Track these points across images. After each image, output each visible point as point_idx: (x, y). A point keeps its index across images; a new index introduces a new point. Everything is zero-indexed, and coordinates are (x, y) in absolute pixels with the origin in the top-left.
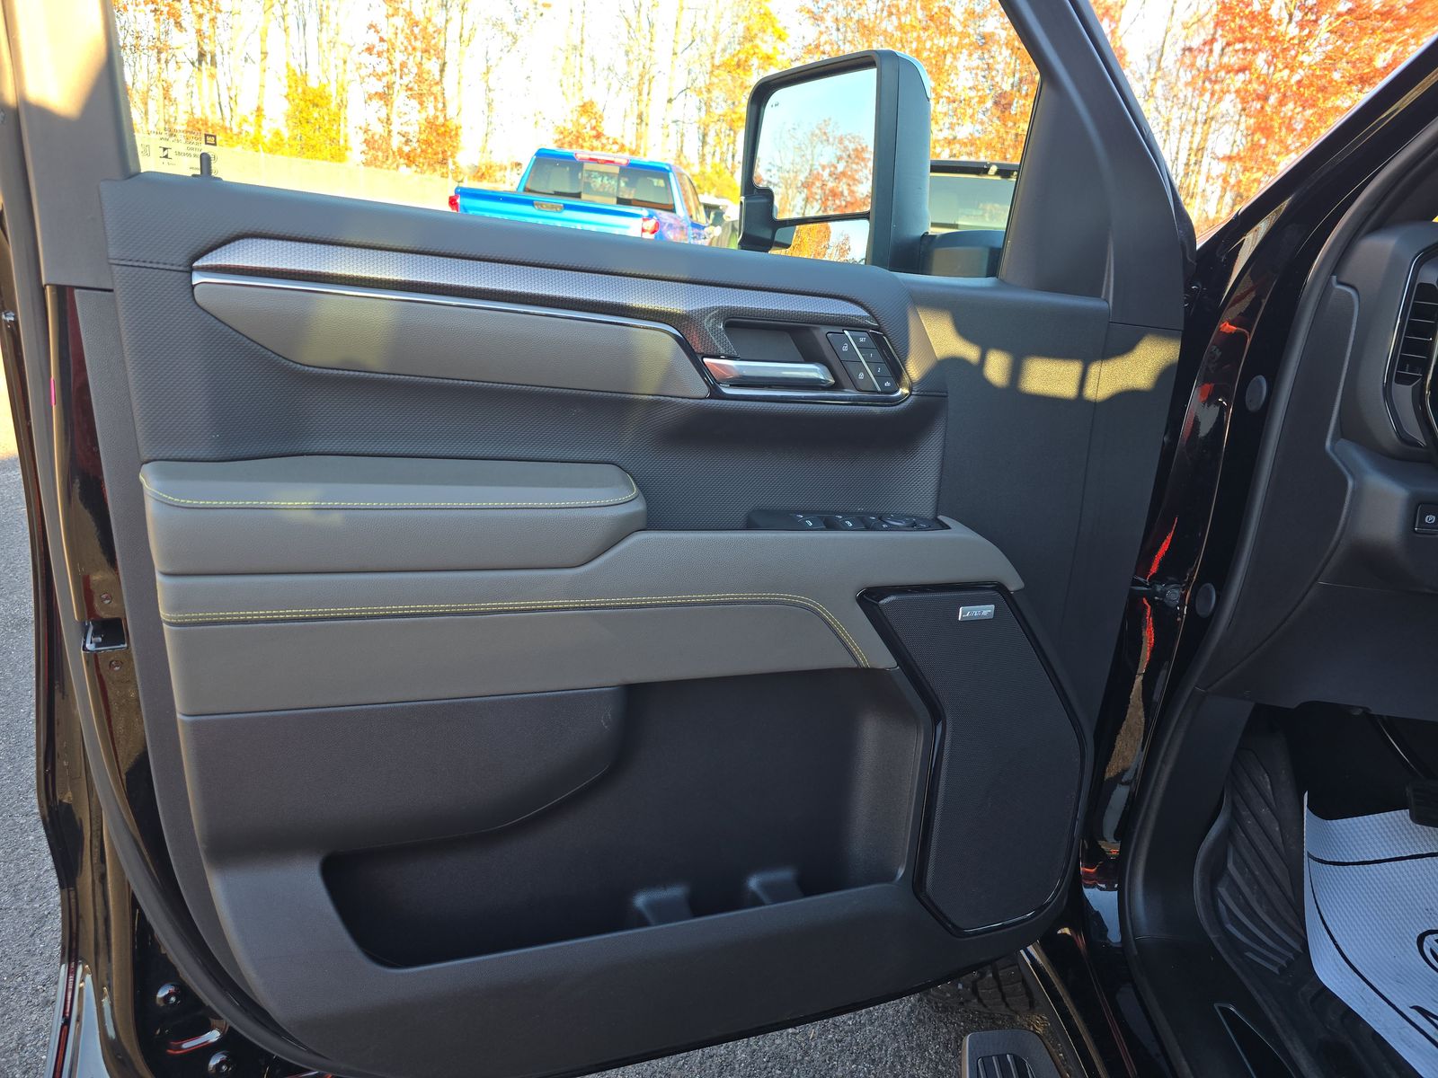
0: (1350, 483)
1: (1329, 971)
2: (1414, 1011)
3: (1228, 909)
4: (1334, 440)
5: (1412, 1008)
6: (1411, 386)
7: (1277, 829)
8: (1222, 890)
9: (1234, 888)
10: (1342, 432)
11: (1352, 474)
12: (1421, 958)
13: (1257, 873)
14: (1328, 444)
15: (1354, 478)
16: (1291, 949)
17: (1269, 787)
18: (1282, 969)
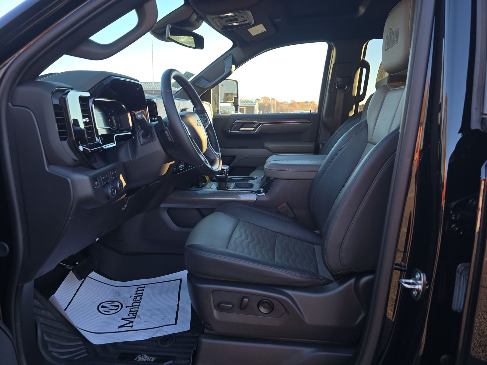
0: (69, 180)
1: (96, 340)
2: (120, 328)
3: (57, 353)
4: (48, 167)
5: (118, 328)
6: (66, 141)
7: (50, 314)
8: (50, 349)
9: (54, 345)
10: (49, 163)
11: (67, 177)
12: (104, 315)
13: (55, 333)
14: (47, 169)
15: (69, 178)
16: (80, 345)
17: (38, 303)
18: (87, 352)
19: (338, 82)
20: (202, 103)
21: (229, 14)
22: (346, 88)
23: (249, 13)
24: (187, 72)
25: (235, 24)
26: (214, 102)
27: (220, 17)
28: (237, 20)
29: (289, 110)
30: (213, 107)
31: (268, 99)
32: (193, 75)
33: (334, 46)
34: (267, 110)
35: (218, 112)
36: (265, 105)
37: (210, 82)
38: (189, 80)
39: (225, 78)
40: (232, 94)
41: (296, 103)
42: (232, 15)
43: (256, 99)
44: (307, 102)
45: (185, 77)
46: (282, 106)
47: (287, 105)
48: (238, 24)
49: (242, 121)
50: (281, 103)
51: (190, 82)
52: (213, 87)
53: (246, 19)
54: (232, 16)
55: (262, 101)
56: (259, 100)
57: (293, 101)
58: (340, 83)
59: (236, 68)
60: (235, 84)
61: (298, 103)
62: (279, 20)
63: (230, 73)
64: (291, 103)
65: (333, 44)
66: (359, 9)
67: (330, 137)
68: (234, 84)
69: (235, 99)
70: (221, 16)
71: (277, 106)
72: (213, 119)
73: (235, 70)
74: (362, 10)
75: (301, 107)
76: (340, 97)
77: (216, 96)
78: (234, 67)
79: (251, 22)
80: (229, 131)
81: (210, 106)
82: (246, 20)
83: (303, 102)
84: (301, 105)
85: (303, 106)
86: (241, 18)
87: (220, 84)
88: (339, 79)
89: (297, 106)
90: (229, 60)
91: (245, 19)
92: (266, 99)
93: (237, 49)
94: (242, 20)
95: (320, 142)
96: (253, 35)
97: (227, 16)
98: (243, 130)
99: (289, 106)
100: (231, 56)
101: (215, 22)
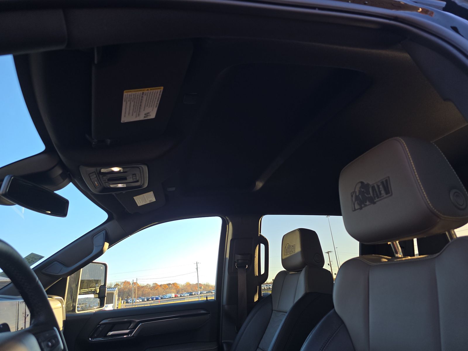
19: (238, 260)
20: (49, 299)
21: (116, 169)
22: (247, 266)
23: (145, 169)
24: (32, 254)
25: (120, 186)
26: (70, 296)
27: (100, 173)
28: (125, 179)
29: (151, 294)
30: (67, 303)
31: (128, 283)
32: (42, 257)
33: (229, 221)
34: (127, 295)
35: (74, 310)
36: (125, 290)
37: (67, 266)
38: (32, 267)
39: (91, 261)
40: (97, 282)
41: (158, 285)
42: (120, 170)
43: (116, 284)
44: (169, 284)
45: (27, 263)
46: (143, 290)
47: (149, 289)
48: (125, 186)
49: (109, 321)
50: (143, 287)
51: (33, 269)
52: (70, 273)
53: (138, 178)
54: (119, 172)
55: (122, 286)
56: (119, 285)
57: (155, 283)
58: (240, 261)
59: (110, 246)
60: (103, 268)
61: (161, 286)
62: (173, 189)
63: (101, 253)
64: (154, 286)
65: (228, 219)
66: (256, 183)
67: (237, 333)
68: (101, 268)
69: (101, 288)
70: (103, 170)
71: (138, 291)
72: (65, 322)
73: (108, 249)
74: (259, 185)
75: (163, 290)
76: (242, 278)
77: (74, 286)
78: (107, 245)
79: (143, 184)
80: (90, 339)
81: (62, 302)
82: (137, 181)
83: (165, 285)
84: (164, 287)
85: (166, 288)
86: (131, 176)
87: (82, 269)
88: (239, 257)
89: (160, 288)
90: (101, 236)
91: (136, 178)
92: (127, 283)
93: (114, 223)
94: (131, 180)
95: (223, 341)
96: (139, 205)
97: (113, 172)
98: (112, 335)
99: (151, 290)
100: (104, 232)
101: (92, 180)
